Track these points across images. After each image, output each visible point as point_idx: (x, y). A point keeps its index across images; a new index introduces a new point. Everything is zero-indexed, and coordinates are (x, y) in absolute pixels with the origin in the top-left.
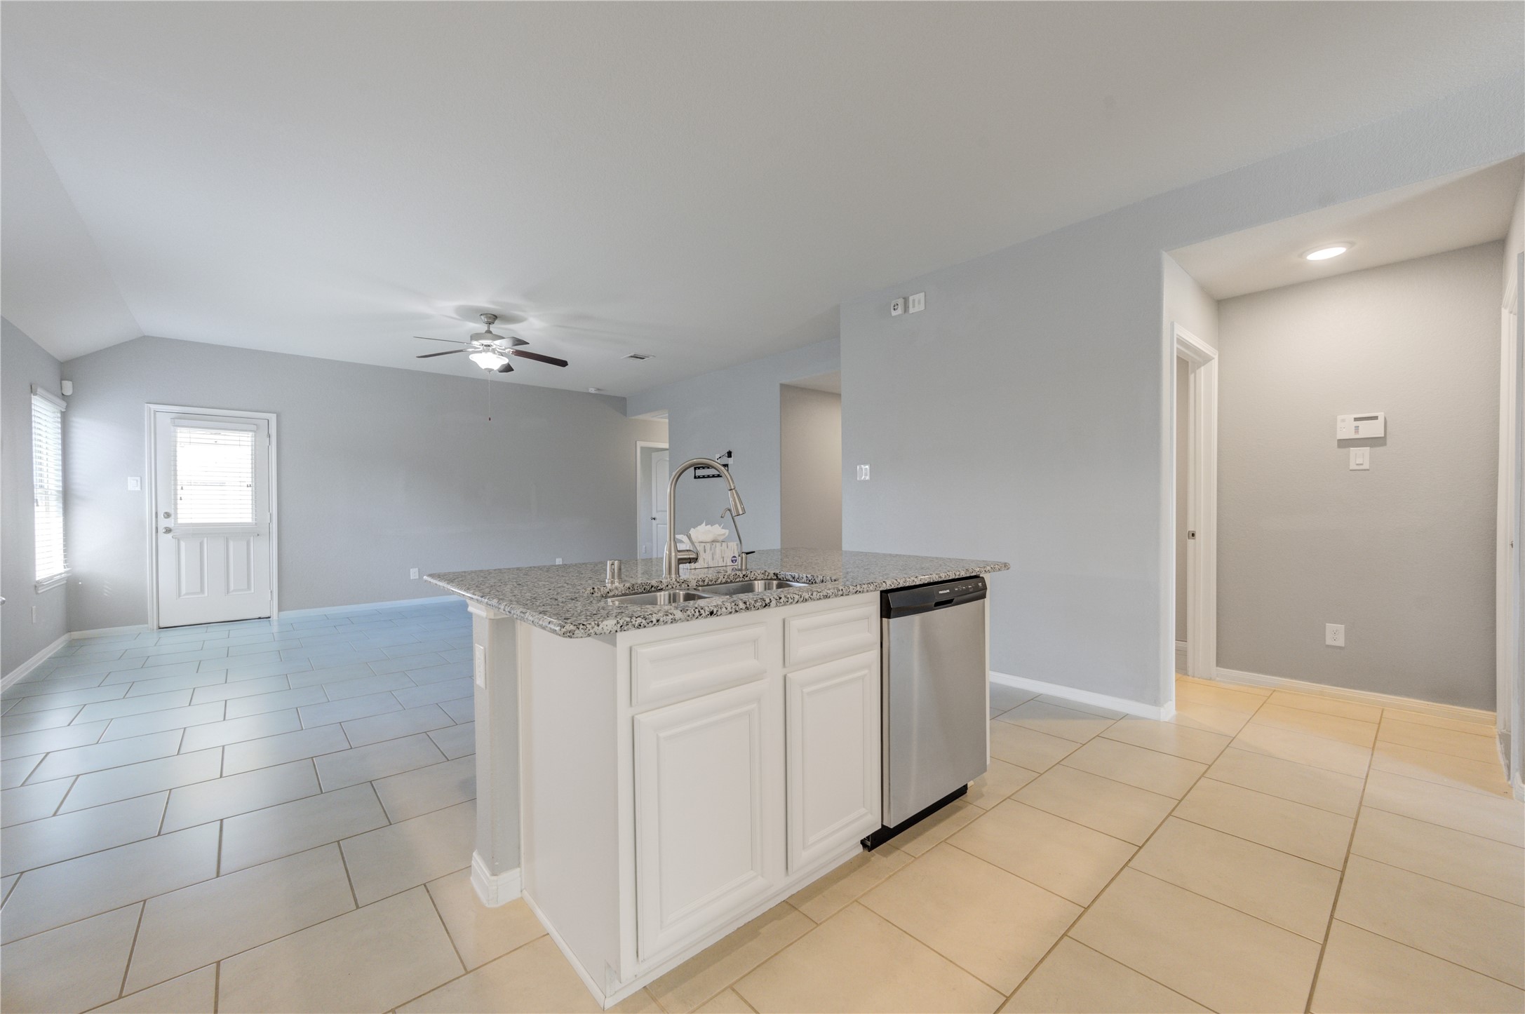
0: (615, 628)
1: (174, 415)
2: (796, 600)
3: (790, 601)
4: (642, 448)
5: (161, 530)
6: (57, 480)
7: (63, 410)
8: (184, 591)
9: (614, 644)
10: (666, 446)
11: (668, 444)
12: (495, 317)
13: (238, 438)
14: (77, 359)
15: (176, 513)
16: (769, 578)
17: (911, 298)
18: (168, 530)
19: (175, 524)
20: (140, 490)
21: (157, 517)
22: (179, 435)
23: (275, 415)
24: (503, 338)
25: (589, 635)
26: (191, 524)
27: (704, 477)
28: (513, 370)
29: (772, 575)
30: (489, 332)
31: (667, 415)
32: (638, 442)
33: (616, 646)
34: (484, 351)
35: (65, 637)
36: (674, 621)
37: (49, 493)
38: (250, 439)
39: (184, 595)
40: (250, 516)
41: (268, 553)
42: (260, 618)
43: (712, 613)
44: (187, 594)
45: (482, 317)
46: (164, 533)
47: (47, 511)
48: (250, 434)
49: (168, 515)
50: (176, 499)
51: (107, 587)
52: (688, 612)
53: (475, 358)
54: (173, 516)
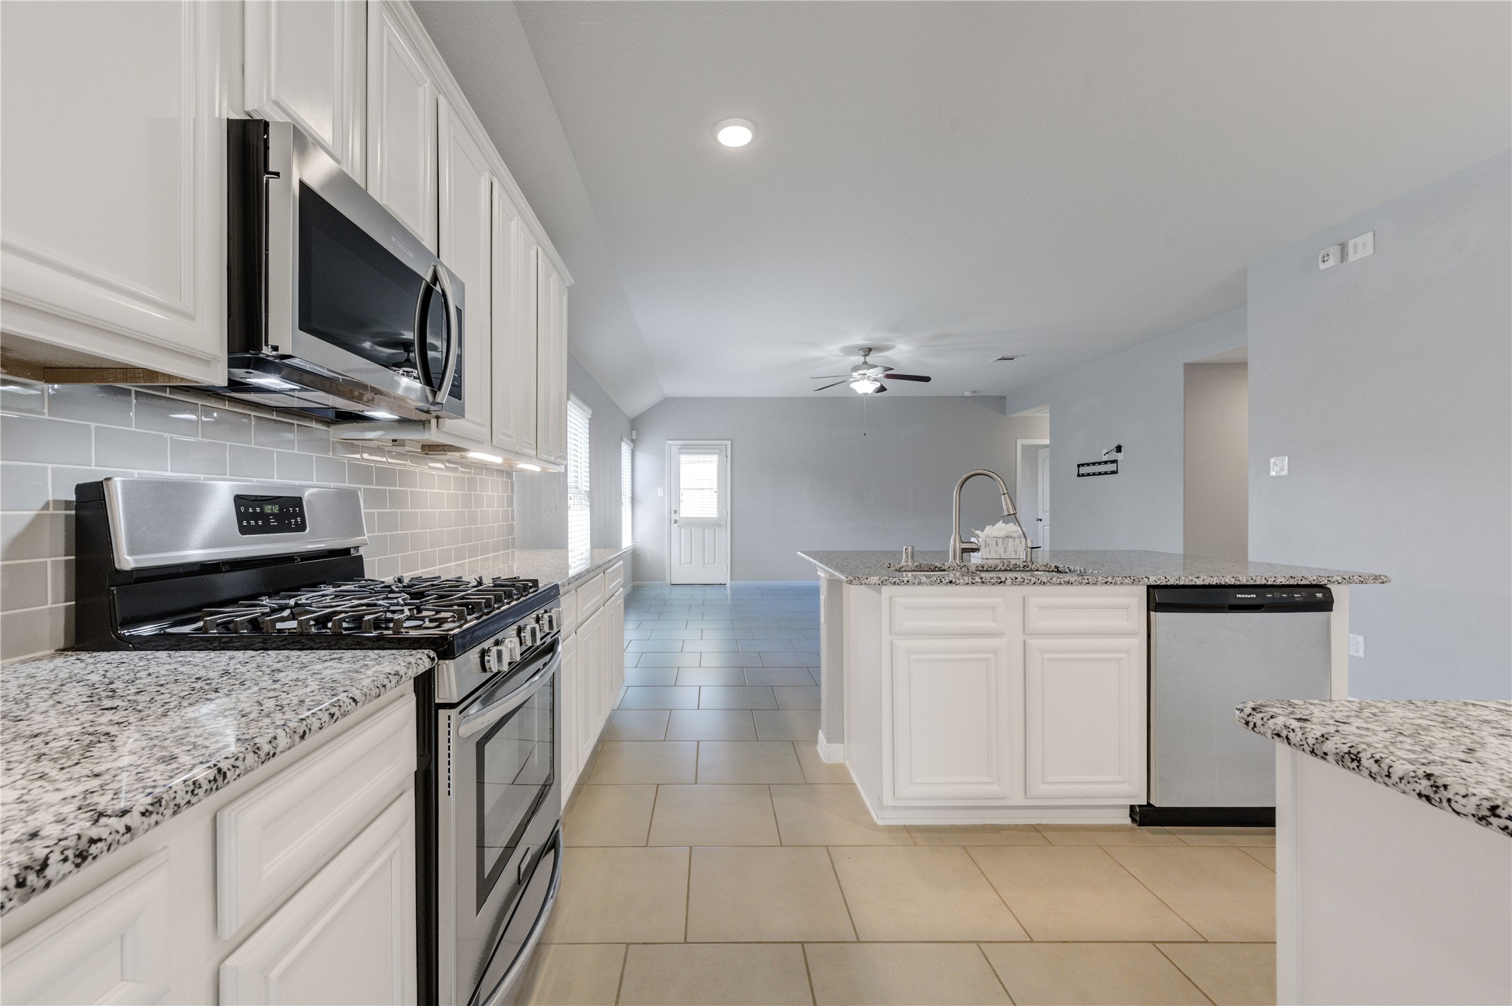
0: (878, 582)
1: (679, 446)
2: (1033, 582)
3: (1026, 581)
4: (1024, 447)
5: (673, 521)
7: (633, 449)
8: (683, 561)
9: (880, 592)
10: (1047, 442)
11: (1049, 440)
12: (870, 350)
13: (711, 459)
14: (640, 416)
15: (679, 511)
16: (1051, 570)
17: (1351, 243)
18: (676, 521)
19: (679, 518)
20: (663, 496)
21: (671, 513)
22: (681, 459)
23: (730, 441)
24: (877, 366)
25: (861, 584)
26: (686, 517)
27: (1088, 475)
28: (886, 390)
29: (1053, 568)
30: (865, 363)
31: (1048, 410)
32: (1018, 440)
33: (881, 594)
34: (861, 379)
35: (632, 585)
36: (920, 583)
37: (627, 498)
38: (716, 459)
40: (716, 512)
41: (724, 537)
42: (721, 584)
43: (951, 582)
44: (684, 564)
45: (860, 352)
46: (674, 523)
47: (626, 508)
48: (718, 456)
49: (676, 512)
50: (679, 501)
51: (650, 555)
52: (932, 579)
53: (854, 386)
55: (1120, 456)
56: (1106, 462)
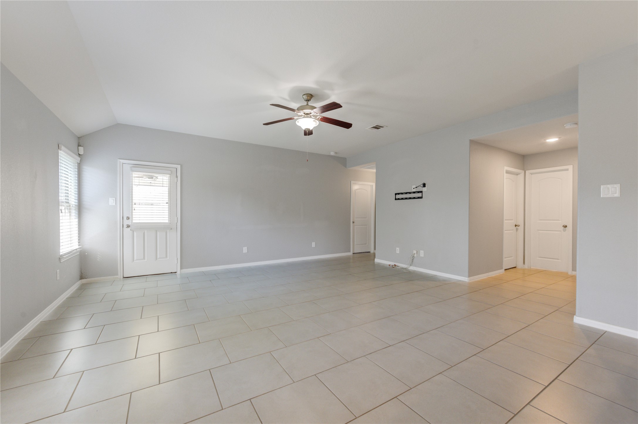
1: (131, 165)
6: (75, 199)
7: (79, 162)
8: (135, 258)
12: (312, 96)
13: (162, 178)
14: (89, 133)
15: (132, 217)
18: (128, 226)
19: (131, 223)
20: (115, 205)
21: (123, 219)
22: (133, 176)
23: (180, 166)
26: (139, 223)
27: (403, 199)
30: (307, 105)
32: (352, 182)
34: (305, 117)
35: (80, 283)
37: (71, 206)
38: (168, 178)
39: (135, 260)
40: (167, 219)
41: (175, 238)
42: (171, 273)
44: (137, 260)
45: (304, 96)
46: (126, 227)
47: (70, 215)
48: (168, 175)
49: (128, 218)
50: (132, 210)
51: (99, 256)
54: (131, 219)
55: (424, 190)
56: (414, 192)
